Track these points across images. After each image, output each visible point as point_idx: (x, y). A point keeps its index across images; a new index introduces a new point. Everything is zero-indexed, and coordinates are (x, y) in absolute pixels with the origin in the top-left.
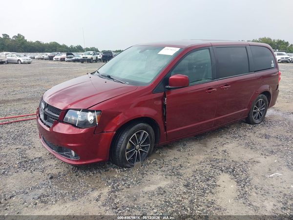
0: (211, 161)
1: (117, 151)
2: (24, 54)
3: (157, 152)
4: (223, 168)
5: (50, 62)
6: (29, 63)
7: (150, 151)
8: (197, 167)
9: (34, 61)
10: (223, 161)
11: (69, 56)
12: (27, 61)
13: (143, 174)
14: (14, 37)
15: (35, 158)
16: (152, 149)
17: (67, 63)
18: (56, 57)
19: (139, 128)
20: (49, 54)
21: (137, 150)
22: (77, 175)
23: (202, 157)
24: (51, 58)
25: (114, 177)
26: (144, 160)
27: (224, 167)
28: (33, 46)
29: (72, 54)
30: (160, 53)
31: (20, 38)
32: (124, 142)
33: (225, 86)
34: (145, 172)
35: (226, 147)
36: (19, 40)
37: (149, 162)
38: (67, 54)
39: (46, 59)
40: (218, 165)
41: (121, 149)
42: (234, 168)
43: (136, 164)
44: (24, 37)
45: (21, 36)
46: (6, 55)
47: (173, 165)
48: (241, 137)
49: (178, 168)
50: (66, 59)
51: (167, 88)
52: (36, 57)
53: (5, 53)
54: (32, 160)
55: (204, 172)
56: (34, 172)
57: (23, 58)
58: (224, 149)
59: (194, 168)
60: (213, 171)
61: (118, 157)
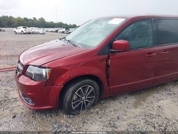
0: (145, 116)
1: (64, 101)
2: (43, 29)
3: (102, 102)
4: (156, 125)
5: (56, 33)
6: (44, 34)
7: (94, 102)
8: (132, 120)
9: (47, 33)
10: (157, 117)
11: (67, 30)
12: (42, 33)
13: (84, 122)
14: (39, 19)
15: (12, 99)
16: (97, 100)
17: (65, 34)
18: (60, 31)
19: (84, 84)
20: (56, 29)
21: (84, 101)
22: (33, 117)
23: (138, 111)
24: (57, 31)
25: (60, 122)
26: (89, 109)
27: (157, 123)
28: (49, 24)
29: (69, 29)
30: (109, 23)
31: (42, 20)
32: (70, 95)
33: (164, 51)
34: (86, 121)
35: (160, 103)
36: (42, 21)
37: (92, 111)
38: (66, 29)
39: (54, 32)
40: (151, 120)
41: (67, 100)
42: (166, 126)
43: (81, 112)
44: (44, 19)
45: (43, 18)
46: (32, 29)
47: (112, 117)
48: (175, 94)
49: (115, 120)
50: (65, 32)
51: (111, 51)
52: (49, 31)
53: (31, 28)
54: (9, 100)
55: (137, 127)
56: (5, 110)
57: (41, 31)
58: (159, 104)
59: (129, 121)
60: (146, 127)
61: (65, 106)
